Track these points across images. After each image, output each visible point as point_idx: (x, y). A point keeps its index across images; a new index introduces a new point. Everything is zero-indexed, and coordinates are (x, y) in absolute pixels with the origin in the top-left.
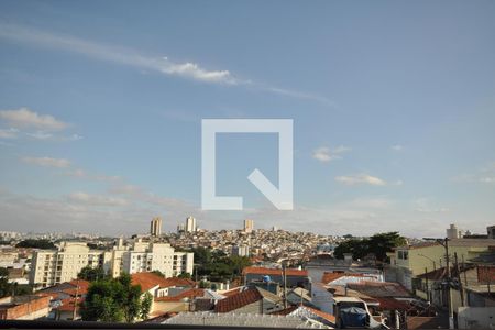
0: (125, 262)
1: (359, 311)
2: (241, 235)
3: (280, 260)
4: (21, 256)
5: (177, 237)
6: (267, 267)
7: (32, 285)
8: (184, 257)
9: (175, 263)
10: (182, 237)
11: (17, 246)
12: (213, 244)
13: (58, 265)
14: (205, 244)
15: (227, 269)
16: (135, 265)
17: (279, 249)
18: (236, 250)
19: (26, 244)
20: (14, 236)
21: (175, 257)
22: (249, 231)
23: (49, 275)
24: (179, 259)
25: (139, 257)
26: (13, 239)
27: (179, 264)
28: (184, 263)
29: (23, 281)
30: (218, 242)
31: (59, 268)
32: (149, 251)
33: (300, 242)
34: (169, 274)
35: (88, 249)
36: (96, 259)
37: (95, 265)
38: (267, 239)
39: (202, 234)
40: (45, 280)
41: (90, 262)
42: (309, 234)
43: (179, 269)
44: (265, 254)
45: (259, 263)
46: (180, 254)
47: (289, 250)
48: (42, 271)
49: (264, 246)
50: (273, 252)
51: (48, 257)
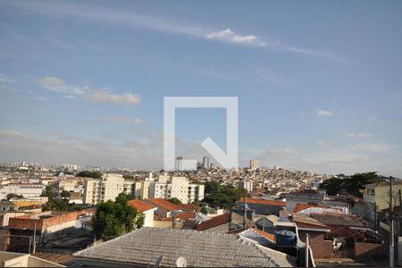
0: (152, 190)
1: (289, 233)
2: (247, 172)
3: (279, 194)
4: (79, 183)
5: (195, 172)
6: (267, 198)
7: (84, 204)
8: (197, 188)
9: (189, 192)
10: (199, 173)
11: (77, 176)
12: (224, 178)
13: (102, 191)
14: (218, 178)
15: (227, 198)
16: (158, 193)
17: (279, 185)
18: (241, 184)
19: (83, 174)
20: (76, 168)
21: (190, 188)
22: (254, 168)
23: (96, 198)
24: (193, 190)
25: (161, 187)
26: (75, 171)
27: (193, 194)
28: (197, 192)
29: (79, 201)
30: (228, 177)
31: (103, 193)
32: (169, 182)
33: (298, 179)
34: (185, 201)
35: (123, 179)
36: (129, 187)
37: (129, 191)
38: (268, 176)
39: (216, 171)
40: (93, 201)
41: (125, 189)
42: (305, 173)
43: (193, 198)
44: (266, 188)
45: (261, 195)
46: (194, 186)
47: (288, 185)
48: (91, 194)
49: (266, 181)
50: (274, 186)
51: (95, 184)
